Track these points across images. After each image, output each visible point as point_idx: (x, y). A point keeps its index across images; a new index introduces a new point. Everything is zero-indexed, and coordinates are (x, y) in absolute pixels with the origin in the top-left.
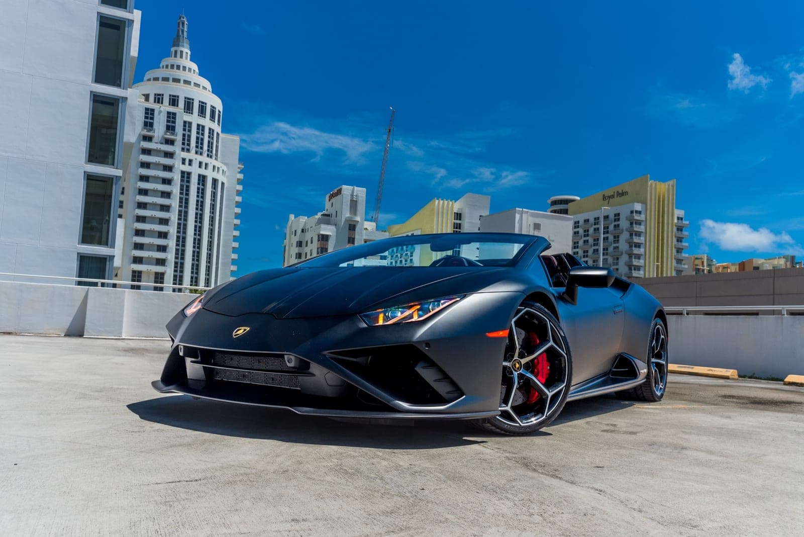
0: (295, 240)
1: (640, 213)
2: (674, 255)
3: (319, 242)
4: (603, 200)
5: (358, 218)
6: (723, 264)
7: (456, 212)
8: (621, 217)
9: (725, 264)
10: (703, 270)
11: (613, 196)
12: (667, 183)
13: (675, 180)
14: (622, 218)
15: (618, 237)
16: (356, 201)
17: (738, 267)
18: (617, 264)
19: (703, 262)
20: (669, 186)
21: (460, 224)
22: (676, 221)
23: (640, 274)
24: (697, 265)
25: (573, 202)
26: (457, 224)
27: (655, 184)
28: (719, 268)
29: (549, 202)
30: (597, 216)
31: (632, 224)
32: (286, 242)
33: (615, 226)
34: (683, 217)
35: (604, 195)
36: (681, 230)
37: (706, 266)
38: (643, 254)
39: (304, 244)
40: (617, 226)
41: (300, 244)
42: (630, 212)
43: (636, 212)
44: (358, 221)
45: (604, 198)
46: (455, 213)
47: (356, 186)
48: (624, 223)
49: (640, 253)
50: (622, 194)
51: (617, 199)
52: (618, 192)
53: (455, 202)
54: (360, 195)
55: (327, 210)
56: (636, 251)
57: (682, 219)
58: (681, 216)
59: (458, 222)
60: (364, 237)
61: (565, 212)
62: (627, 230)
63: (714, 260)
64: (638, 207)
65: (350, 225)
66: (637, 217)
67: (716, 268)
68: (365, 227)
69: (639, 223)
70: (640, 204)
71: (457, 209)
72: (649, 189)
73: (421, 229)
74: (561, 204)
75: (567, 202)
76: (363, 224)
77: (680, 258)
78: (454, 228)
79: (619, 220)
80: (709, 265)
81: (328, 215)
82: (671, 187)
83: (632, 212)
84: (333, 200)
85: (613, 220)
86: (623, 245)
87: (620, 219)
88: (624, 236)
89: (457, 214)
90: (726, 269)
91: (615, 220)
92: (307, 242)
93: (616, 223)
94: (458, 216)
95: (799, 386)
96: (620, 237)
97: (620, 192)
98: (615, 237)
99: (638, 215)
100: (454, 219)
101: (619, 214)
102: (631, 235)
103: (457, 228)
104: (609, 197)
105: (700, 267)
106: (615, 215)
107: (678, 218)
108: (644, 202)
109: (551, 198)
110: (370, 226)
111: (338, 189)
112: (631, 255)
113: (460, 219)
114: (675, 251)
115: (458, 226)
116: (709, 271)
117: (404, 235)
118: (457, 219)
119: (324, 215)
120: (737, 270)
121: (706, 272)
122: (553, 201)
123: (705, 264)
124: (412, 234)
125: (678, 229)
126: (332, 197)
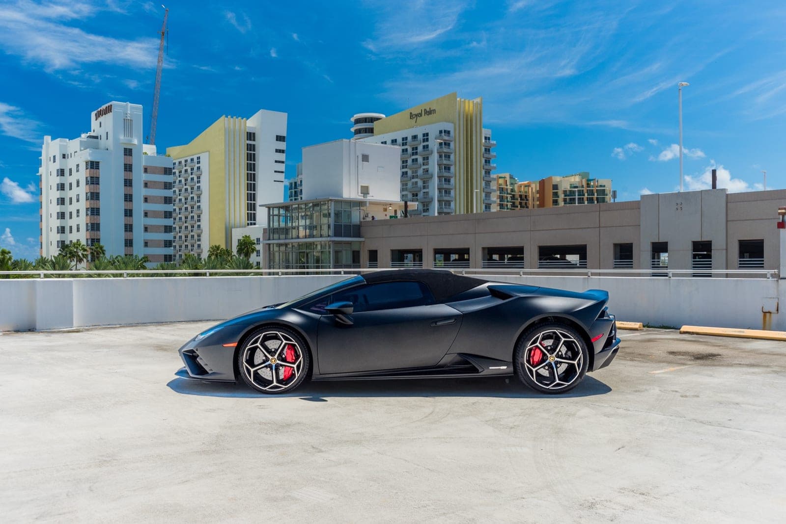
0: (55, 167)
1: (448, 132)
2: (482, 176)
3: (88, 170)
4: (411, 118)
5: (135, 142)
6: (525, 182)
7: (249, 131)
8: (429, 137)
9: (527, 182)
10: (507, 190)
11: (420, 115)
14: (431, 138)
15: (428, 158)
16: (131, 120)
17: (538, 185)
19: (506, 181)
20: (476, 104)
21: (254, 145)
22: (483, 140)
23: (450, 197)
24: (501, 185)
25: (380, 120)
26: (251, 145)
27: (463, 101)
28: (521, 187)
29: (353, 120)
30: (404, 136)
31: (440, 144)
32: (42, 170)
33: (424, 147)
34: (490, 136)
35: (411, 113)
36: (489, 150)
37: (509, 186)
38: (453, 175)
39: (67, 172)
40: (426, 147)
41: (61, 172)
42: (438, 132)
43: (445, 131)
44: (135, 145)
45: (412, 116)
46: (247, 133)
47: (130, 103)
48: (433, 144)
49: (450, 175)
50: (429, 112)
51: (424, 118)
52: (425, 110)
53: (247, 119)
54: (135, 113)
55: (94, 131)
56: (446, 173)
57: (489, 139)
58: (488, 136)
59: (252, 142)
60: (144, 164)
61: (371, 131)
62: (437, 151)
63: (516, 179)
65: (125, 149)
66: (446, 137)
67: (518, 186)
68: (144, 151)
69: (448, 144)
70: (448, 124)
71: (250, 129)
72: (457, 107)
73: (209, 152)
74: (366, 122)
75: (372, 120)
76: (141, 148)
77: (488, 179)
78: (247, 150)
79: (427, 140)
80: (512, 184)
81: (96, 137)
82: (478, 105)
83: (441, 132)
84: (101, 119)
85: (422, 140)
87: (429, 139)
88: (434, 158)
89: (250, 133)
90: (527, 187)
91: (424, 141)
92: (71, 170)
93: (425, 144)
94: (251, 136)
96: (429, 158)
98: (424, 159)
99: (447, 135)
100: (247, 140)
101: (427, 134)
102: (441, 156)
103: (250, 150)
104: (417, 115)
105: (504, 186)
106: (424, 135)
107: (486, 138)
108: (452, 121)
109: (355, 116)
110: (150, 149)
111: (107, 105)
113: (254, 140)
114: (483, 172)
115: (251, 148)
116: (512, 190)
117: (189, 159)
118: (251, 140)
119: (90, 137)
120: (538, 189)
121: (509, 192)
122: (357, 119)
123: (508, 183)
124: (199, 158)
125: (486, 150)
126: (99, 115)
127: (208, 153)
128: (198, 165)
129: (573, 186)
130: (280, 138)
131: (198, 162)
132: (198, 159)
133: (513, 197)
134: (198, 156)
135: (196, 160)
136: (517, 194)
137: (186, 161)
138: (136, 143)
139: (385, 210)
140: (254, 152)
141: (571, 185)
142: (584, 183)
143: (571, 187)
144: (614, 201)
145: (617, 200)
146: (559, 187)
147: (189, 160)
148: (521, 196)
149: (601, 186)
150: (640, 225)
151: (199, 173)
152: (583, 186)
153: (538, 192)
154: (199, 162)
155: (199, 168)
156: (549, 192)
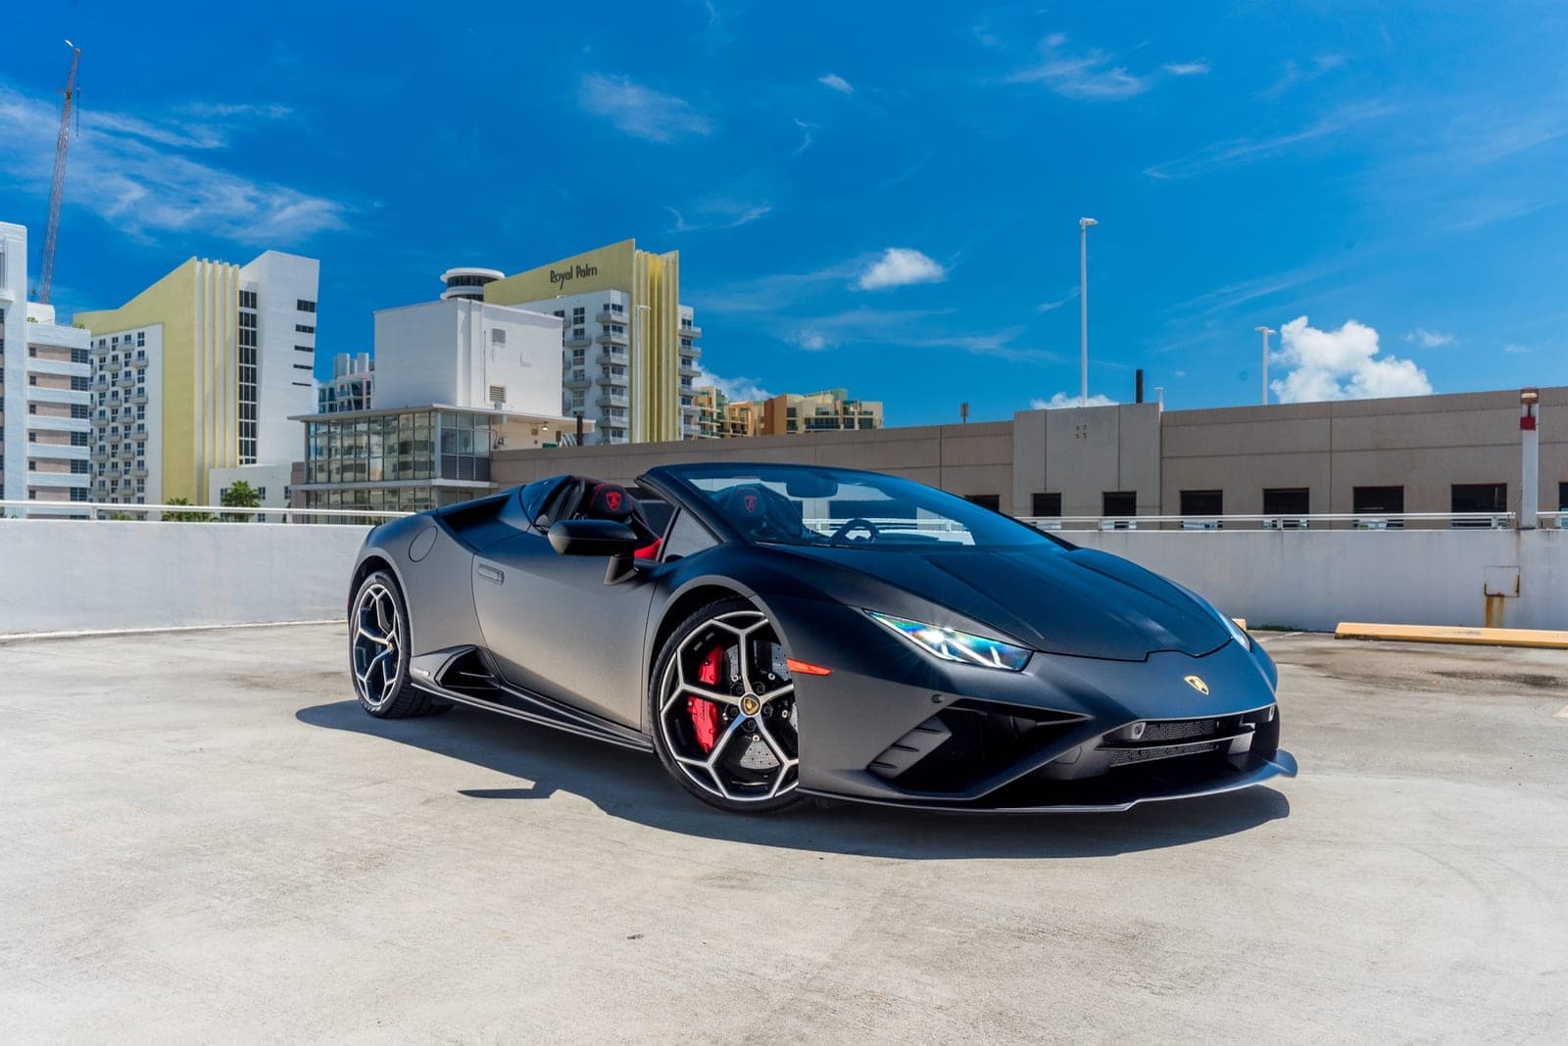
1: (620, 308)
2: (677, 387)
4: (552, 281)
5: (11, 295)
6: (741, 403)
7: (243, 289)
8: (586, 316)
9: (744, 403)
10: (711, 414)
11: (569, 276)
12: (665, 256)
13: (678, 252)
14: (589, 316)
15: (582, 353)
16: (3, 255)
17: (763, 408)
18: (582, 403)
19: (710, 399)
20: (667, 262)
21: (254, 317)
22: (680, 326)
23: (622, 422)
24: (704, 405)
25: (494, 283)
26: (247, 315)
27: (646, 256)
28: (735, 410)
29: (444, 278)
31: (606, 329)
33: (576, 332)
34: (691, 319)
35: (552, 272)
36: (689, 343)
37: (715, 407)
38: (628, 385)
40: (579, 333)
42: (602, 307)
43: (614, 306)
44: (11, 302)
45: (553, 277)
46: (241, 292)
48: (592, 328)
49: (622, 384)
50: (586, 272)
51: (576, 281)
52: (579, 267)
53: (241, 267)
54: (11, 240)
56: (615, 379)
57: (689, 323)
58: (687, 318)
59: (250, 311)
60: (30, 338)
62: (598, 340)
64: (616, 297)
66: (615, 317)
67: (730, 409)
68: (29, 315)
69: (619, 328)
70: (619, 293)
71: (246, 285)
72: (634, 265)
73: (163, 323)
74: (469, 283)
75: (480, 281)
76: (23, 309)
77: (688, 394)
78: (241, 323)
79: (582, 320)
80: (719, 405)
82: (671, 264)
83: (606, 307)
85: (572, 320)
86: (592, 370)
87: (586, 319)
88: (594, 352)
89: (247, 293)
90: (744, 411)
91: (576, 321)
93: (578, 326)
94: (248, 298)
95: (1361, 640)
96: (586, 352)
97: (583, 267)
98: (576, 353)
99: (617, 312)
100: (241, 305)
101: (582, 310)
102: (606, 350)
103: (247, 325)
104: (563, 276)
105: (706, 408)
106: (576, 311)
107: (684, 322)
108: (626, 289)
109: (448, 272)
110: (41, 313)
112: (606, 386)
113: (254, 306)
114: (679, 380)
115: (249, 320)
116: (720, 415)
117: (121, 337)
118: (247, 306)
120: (763, 415)
121: (715, 417)
122: (452, 278)
123: (714, 402)
124: (141, 335)
125: (684, 342)
127: (161, 326)
128: (141, 349)
129: (820, 411)
130: (304, 306)
131: (139, 342)
132: (139, 337)
133: (721, 428)
134: (140, 330)
135: (135, 338)
136: (728, 420)
137: (115, 340)
138: (12, 299)
139: (535, 432)
140: (254, 329)
141: (817, 409)
142: (839, 408)
143: (817, 414)
146: (798, 411)
147: (121, 339)
148: (734, 426)
149: (866, 413)
150: (1011, 464)
151: (142, 363)
152: (836, 413)
153: (762, 420)
154: (141, 344)
155: (141, 354)
156: (781, 420)
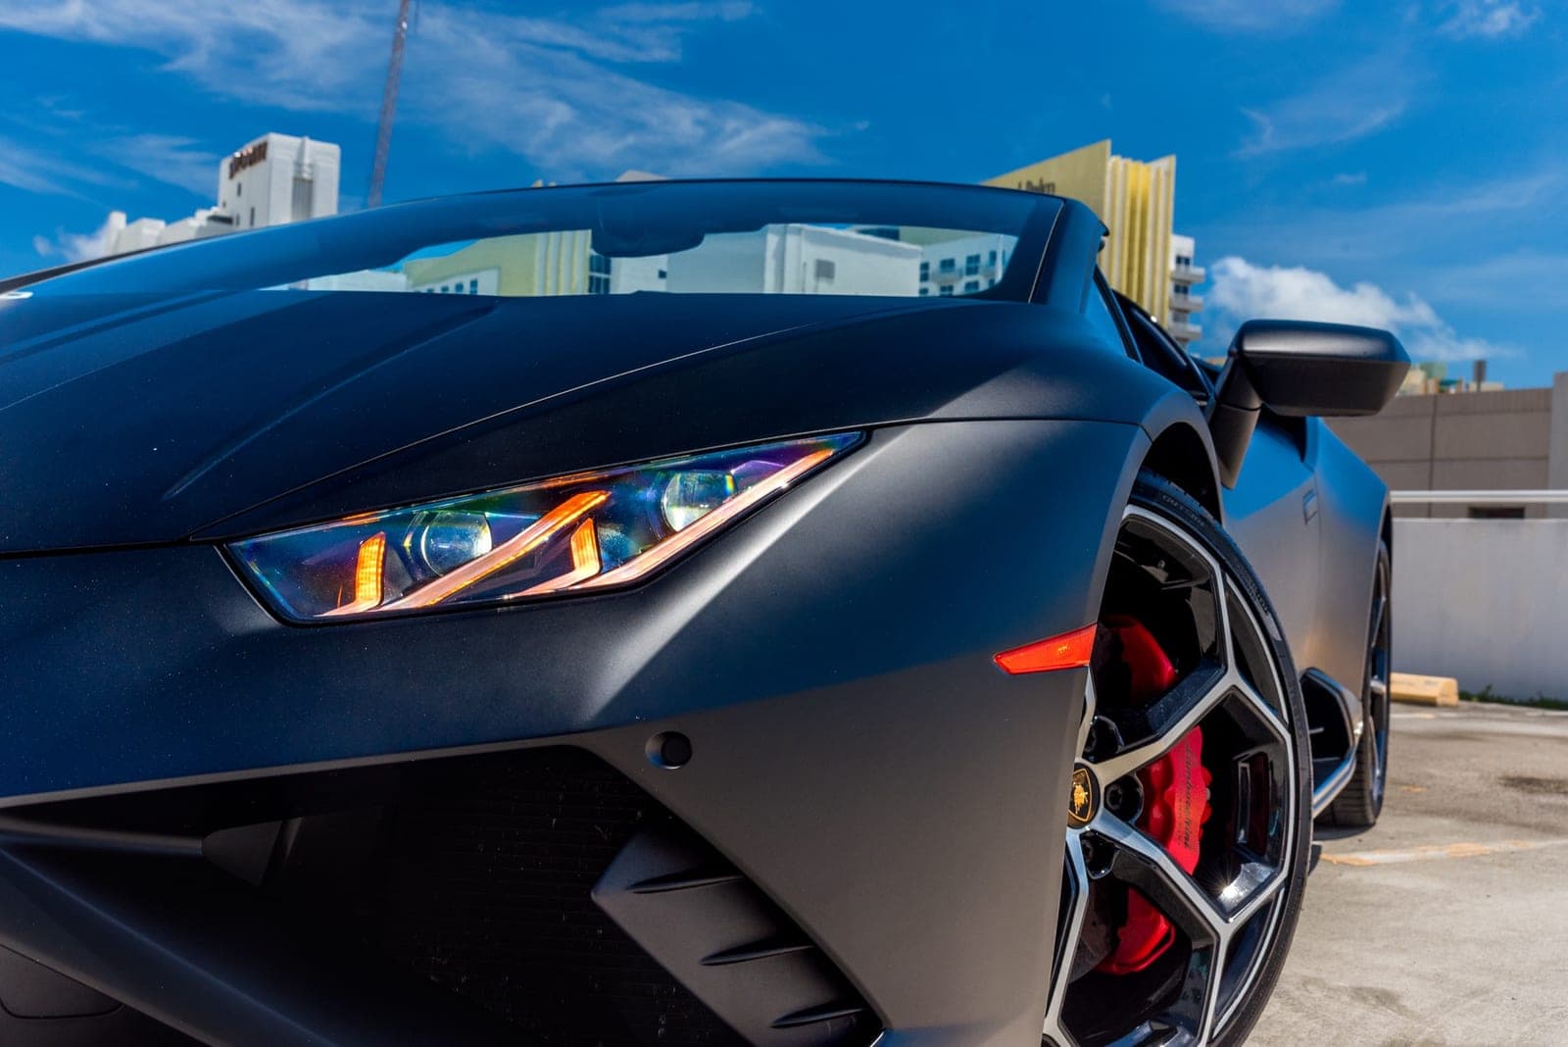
12: (1154, 165)
13: (1174, 157)
16: (311, 182)
20: (1158, 174)
22: (1172, 265)
27: (1125, 166)
34: (1191, 256)
36: (1185, 291)
47: (312, 138)
50: (1038, 190)
52: (1028, 184)
54: (321, 164)
55: (224, 205)
57: (1187, 261)
58: (1184, 254)
72: (1108, 177)
73: (499, 268)
81: (227, 220)
82: (1163, 177)
84: (243, 176)
97: (1035, 184)
107: (1179, 260)
111: (256, 142)
115: (600, 264)
119: (215, 218)
124: (473, 283)
125: (1177, 289)
126: (238, 165)
127: (496, 271)
131: (471, 292)
132: (471, 286)
134: (473, 277)
135: (466, 287)
140: (606, 275)
144: (1479, 387)
145: (1487, 386)
150: (1546, 458)
